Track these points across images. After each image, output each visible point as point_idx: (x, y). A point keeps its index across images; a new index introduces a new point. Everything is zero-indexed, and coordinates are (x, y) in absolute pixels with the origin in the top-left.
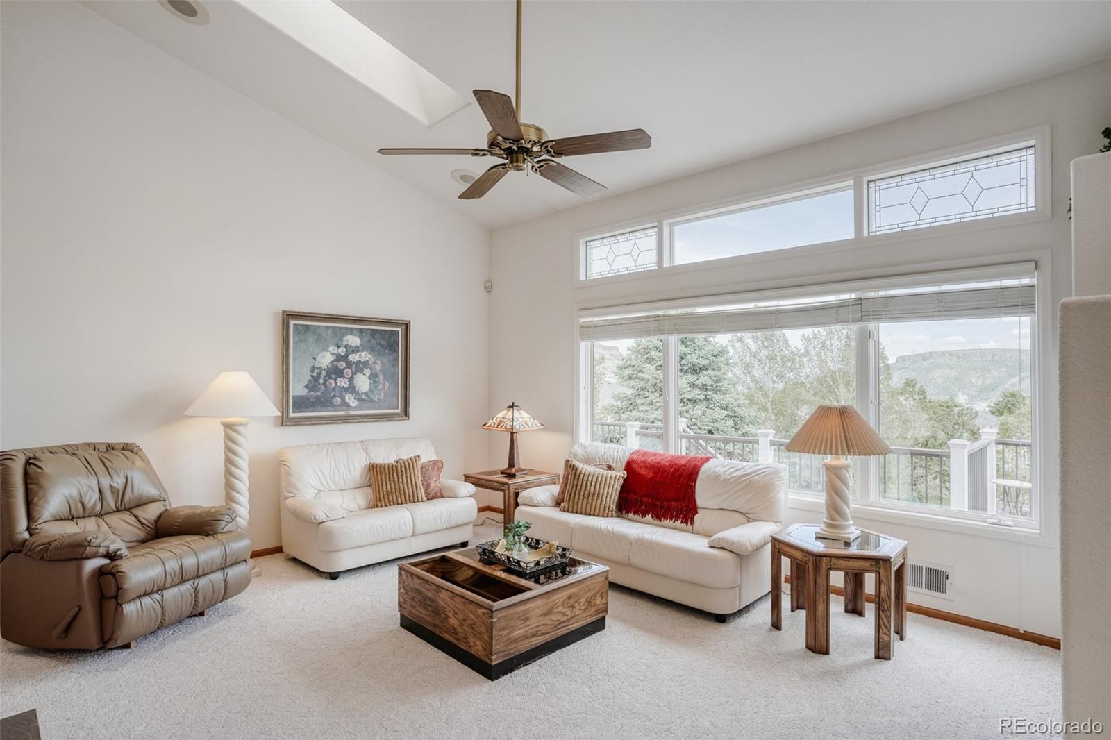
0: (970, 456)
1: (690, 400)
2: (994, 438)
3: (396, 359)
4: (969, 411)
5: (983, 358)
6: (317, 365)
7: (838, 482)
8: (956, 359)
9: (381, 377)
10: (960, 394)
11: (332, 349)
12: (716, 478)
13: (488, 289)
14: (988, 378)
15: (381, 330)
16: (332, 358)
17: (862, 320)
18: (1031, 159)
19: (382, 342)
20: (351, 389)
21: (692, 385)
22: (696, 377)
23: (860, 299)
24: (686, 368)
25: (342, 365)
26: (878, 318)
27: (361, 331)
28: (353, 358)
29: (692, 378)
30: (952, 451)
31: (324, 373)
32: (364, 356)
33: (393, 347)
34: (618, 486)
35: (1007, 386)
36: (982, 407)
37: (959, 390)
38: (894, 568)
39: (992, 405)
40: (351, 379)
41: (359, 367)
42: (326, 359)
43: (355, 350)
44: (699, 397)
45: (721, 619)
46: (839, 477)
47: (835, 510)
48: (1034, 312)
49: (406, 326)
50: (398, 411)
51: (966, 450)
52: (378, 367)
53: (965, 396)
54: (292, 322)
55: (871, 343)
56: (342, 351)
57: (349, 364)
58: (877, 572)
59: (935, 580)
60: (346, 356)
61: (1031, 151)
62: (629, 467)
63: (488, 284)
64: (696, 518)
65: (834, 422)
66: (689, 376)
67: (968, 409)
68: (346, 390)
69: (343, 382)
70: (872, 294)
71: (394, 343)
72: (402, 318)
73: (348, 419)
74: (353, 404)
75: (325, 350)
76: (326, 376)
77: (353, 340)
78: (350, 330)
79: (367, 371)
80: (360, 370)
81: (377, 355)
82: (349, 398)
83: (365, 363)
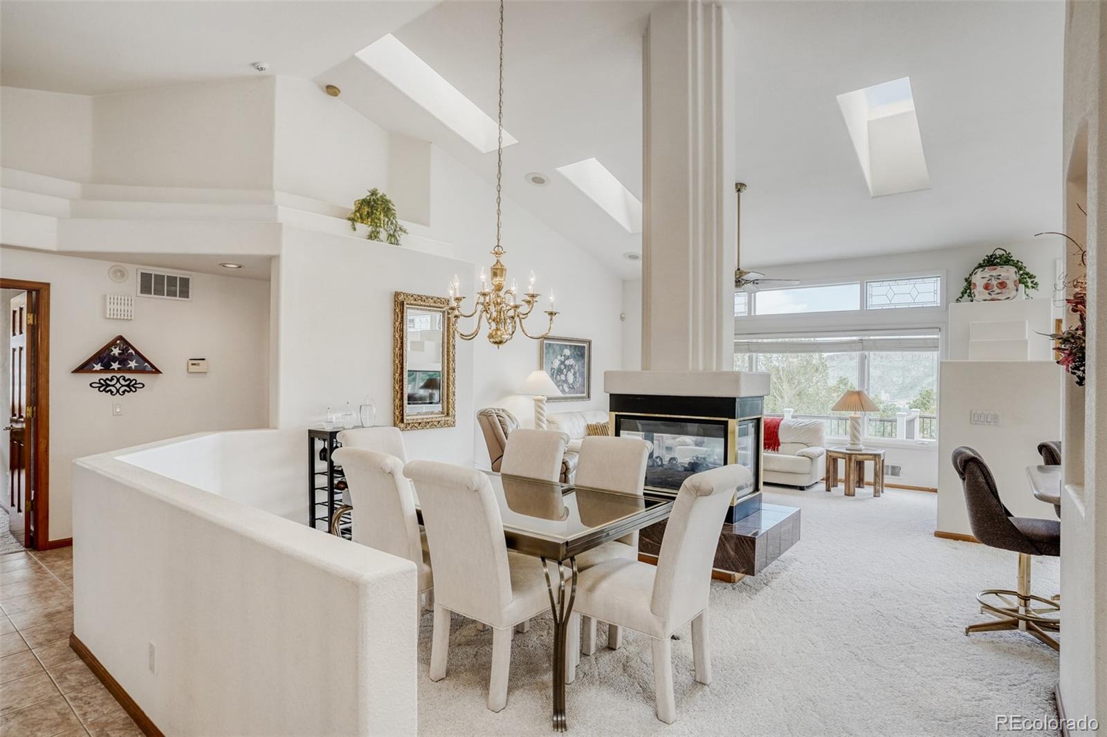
0: (907, 422)
2: (918, 414)
3: (584, 364)
4: (892, 407)
5: (903, 358)
6: (553, 367)
7: (856, 424)
8: (879, 359)
9: (578, 374)
10: (883, 392)
11: (559, 357)
12: (789, 428)
13: (622, 319)
14: (907, 377)
15: (580, 346)
16: (559, 363)
17: (863, 350)
18: (939, 282)
19: (579, 353)
20: (566, 381)
23: (862, 340)
26: (870, 349)
27: (571, 346)
28: (567, 362)
30: (898, 418)
31: (556, 372)
33: (582, 356)
35: (924, 385)
36: (902, 403)
37: (881, 389)
38: (882, 459)
39: (912, 402)
40: (566, 375)
41: (569, 368)
42: (556, 364)
43: (567, 358)
45: (802, 488)
46: (857, 422)
47: (855, 437)
48: (938, 350)
49: (590, 343)
50: (585, 395)
51: (905, 418)
52: (577, 368)
53: (887, 394)
54: (545, 342)
55: (866, 361)
56: (563, 359)
57: (565, 366)
58: (875, 460)
59: (895, 471)
60: (564, 362)
61: (939, 279)
63: (623, 316)
64: (780, 447)
65: (856, 397)
67: (891, 405)
68: (564, 381)
69: (563, 377)
70: (867, 338)
71: (584, 353)
72: (589, 338)
73: (566, 399)
74: (567, 390)
75: (556, 358)
76: (556, 373)
77: (567, 352)
78: (566, 345)
79: (572, 371)
80: (569, 370)
81: (577, 361)
82: (565, 386)
83: (572, 365)
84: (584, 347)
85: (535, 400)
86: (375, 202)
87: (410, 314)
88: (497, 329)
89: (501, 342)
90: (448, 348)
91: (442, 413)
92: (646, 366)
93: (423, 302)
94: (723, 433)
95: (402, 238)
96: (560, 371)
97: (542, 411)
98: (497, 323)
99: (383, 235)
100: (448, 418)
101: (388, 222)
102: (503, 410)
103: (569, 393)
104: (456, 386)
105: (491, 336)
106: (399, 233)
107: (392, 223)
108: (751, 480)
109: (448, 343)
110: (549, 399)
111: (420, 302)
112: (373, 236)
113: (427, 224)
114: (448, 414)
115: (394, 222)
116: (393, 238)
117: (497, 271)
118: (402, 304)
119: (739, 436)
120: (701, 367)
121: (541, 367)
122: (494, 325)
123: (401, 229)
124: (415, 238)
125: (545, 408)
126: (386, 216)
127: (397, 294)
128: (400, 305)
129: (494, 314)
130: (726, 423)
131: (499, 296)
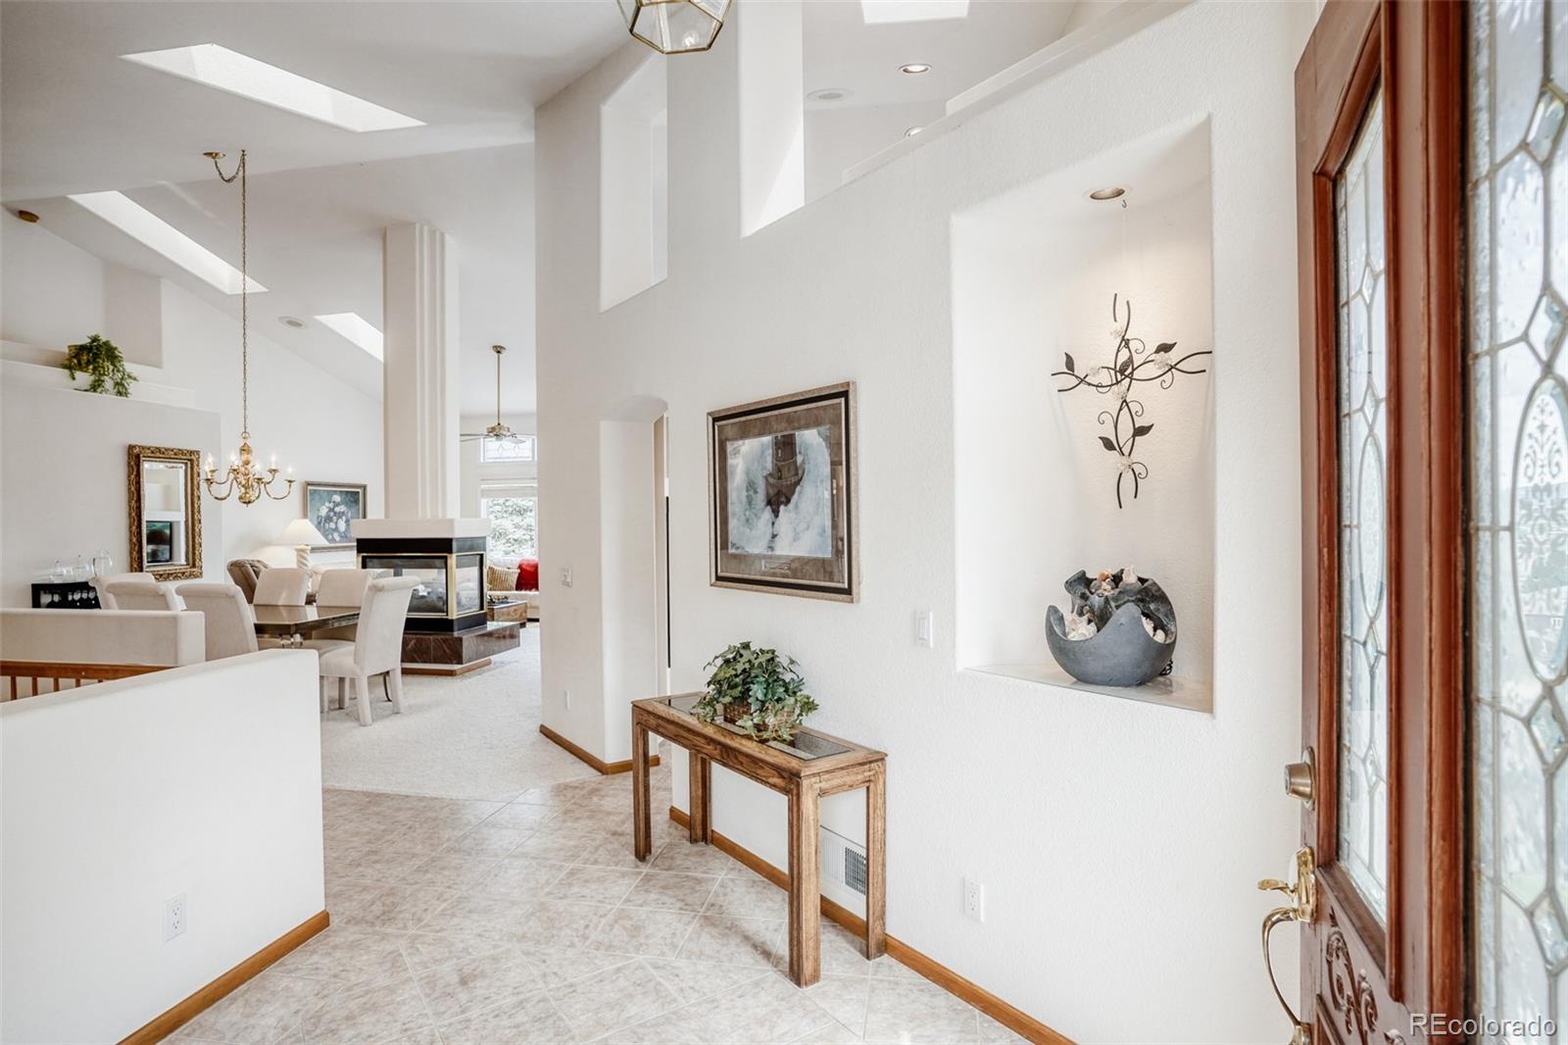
1: (515, 540)
3: (358, 510)
11: (327, 504)
15: (352, 492)
16: (327, 510)
20: (336, 529)
21: (517, 526)
22: (520, 518)
24: (511, 509)
25: (332, 514)
27: (341, 492)
28: (337, 509)
29: (517, 519)
32: (341, 508)
33: (356, 502)
34: (516, 576)
40: (336, 523)
41: (340, 515)
42: (324, 511)
43: (337, 505)
44: (524, 537)
49: (364, 488)
52: (350, 514)
54: (310, 488)
56: (331, 505)
57: (335, 513)
62: (520, 567)
66: (514, 517)
69: (333, 525)
71: (358, 499)
72: (363, 483)
73: (336, 548)
74: (338, 539)
75: (324, 504)
76: (322, 524)
77: (337, 498)
78: (335, 492)
79: (344, 518)
80: (340, 517)
81: (349, 507)
82: (336, 535)
83: (343, 513)
84: (358, 492)
85: (298, 550)
86: (97, 349)
87: (146, 466)
88: (246, 493)
89: (249, 502)
90: (192, 500)
91: (188, 564)
92: (387, 516)
93: (160, 454)
94: (444, 565)
95: (132, 386)
96: (328, 519)
97: (305, 562)
98: (246, 489)
99: (109, 383)
100: (193, 570)
101: (113, 370)
102: (258, 561)
103: (340, 542)
104: (202, 537)
105: (240, 498)
106: (129, 381)
107: (118, 371)
108: (478, 601)
109: (192, 494)
110: (313, 550)
111: (158, 454)
112: (95, 387)
113: (158, 365)
114: (194, 566)
115: (121, 369)
116: (121, 390)
117: (245, 449)
118: (138, 457)
119: (457, 567)
120: (429, 515)
121: (305, 516)
122: (243, 490)
123: (130, 377)
124: (147, 383)
125: (308, 558)
126: (113, 364)
127: (131, 448)
128: (135, 458)
129: (244, 482)
130: (446, 558)
131: (246, 469)
